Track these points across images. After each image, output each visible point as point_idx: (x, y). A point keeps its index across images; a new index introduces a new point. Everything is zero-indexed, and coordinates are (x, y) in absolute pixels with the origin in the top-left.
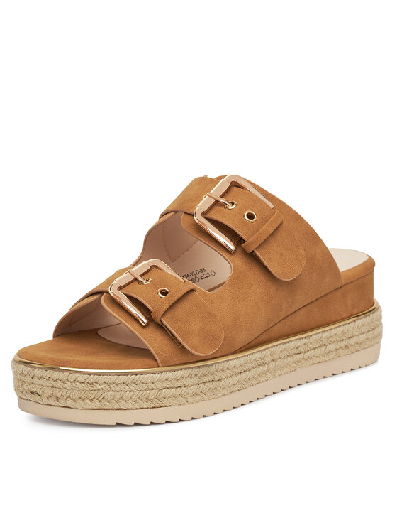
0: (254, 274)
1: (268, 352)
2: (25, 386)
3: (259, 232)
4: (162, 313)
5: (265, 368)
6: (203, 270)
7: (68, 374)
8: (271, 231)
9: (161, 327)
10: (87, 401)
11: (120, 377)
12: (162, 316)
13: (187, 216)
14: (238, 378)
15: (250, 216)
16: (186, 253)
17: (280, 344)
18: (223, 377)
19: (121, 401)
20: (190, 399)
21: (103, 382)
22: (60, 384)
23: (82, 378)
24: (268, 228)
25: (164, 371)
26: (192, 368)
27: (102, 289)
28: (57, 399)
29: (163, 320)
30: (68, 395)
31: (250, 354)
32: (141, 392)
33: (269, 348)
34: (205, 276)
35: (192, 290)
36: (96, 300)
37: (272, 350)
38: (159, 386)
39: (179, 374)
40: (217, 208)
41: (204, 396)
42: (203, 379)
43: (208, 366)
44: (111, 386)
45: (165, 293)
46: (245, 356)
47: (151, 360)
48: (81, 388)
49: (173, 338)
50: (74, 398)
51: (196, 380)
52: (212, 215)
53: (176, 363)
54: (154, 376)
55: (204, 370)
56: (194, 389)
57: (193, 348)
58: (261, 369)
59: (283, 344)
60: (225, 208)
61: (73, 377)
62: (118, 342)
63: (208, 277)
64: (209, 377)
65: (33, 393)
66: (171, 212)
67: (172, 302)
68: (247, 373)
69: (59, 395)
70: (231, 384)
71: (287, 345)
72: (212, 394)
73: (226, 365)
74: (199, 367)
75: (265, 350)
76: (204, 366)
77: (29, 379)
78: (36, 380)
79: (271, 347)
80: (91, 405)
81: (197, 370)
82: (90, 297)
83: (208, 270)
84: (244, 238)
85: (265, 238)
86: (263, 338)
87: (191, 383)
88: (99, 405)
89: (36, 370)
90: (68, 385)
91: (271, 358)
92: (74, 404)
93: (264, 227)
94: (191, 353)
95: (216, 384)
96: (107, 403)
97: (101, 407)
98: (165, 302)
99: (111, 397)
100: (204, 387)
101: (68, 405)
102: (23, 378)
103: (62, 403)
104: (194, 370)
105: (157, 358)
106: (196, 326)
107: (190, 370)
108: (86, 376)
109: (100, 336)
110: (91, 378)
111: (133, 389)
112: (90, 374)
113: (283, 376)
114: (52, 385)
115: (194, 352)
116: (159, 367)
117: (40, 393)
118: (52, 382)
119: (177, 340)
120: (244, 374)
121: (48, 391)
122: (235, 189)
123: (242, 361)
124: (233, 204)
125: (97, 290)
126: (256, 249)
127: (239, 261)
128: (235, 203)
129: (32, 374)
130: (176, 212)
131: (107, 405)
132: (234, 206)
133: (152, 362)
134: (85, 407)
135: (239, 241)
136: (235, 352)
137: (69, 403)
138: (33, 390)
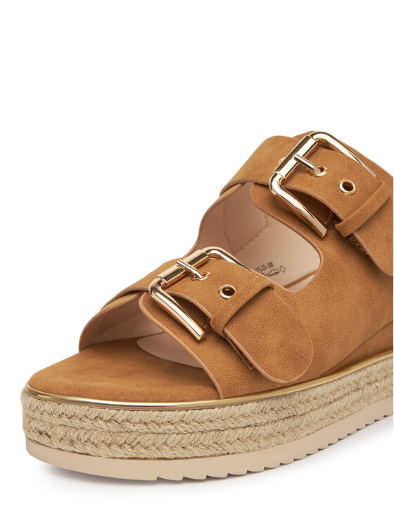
0: (350, 268)
1: (364, 373)
2: (32, 423)
3: (361, 208)
4: (225, 320)
5: (359, 394)
6: (271, 265)
7: (87, 408)
8: (377, 207)
9: (224, 341)
10: (114, 447)
11: (164, 413)
12: (226, 325)
13: (258, 187)
14: (326, 410)
15: (348, 187)
16: (251, 243)
17: (378, 362)
18: (308, 410)
19: (165, 447)
20: (263, 443)
21: (137, 420)
22: (76, 422)
23: (108, 413)
24: (372, 204)
25: (228, 405)
26: (267, 399)
27: (140, 287)
28: (72, 442)
29: (226, 330)
30: (87, 437)
31: (342, 377)
32: (193, 436)
33: (365, 368)
34: (273, 272)
35: (269, 288)
36: (131, 301)
37: (368, 369)
38: (219, 426)
39: (248, 408)
40: (300, 175)
41: (282, 438)
42: (281, 414)
43: (290, 395)
44: (150, 427)
45: (229, 292)
46: (336, 380)
47: (209, 389)
48: (105, 428)
49: (240, 356)
50: (96, 442)
51: (272, 416)
52: (294, 185)
53: (244, 392)
54: (213, 411)
55: (284, 402)
56: (269, 428)
57: (269, 372)
58: (355, 395)
59: (381, 361)
60: (312, 175)
61: (95, 412)
62: (164, 358)
63: (276, 273)
64: (291, 411)
65: (41, 433)
66: (237, 184)
67: (240, 305)
68: (338, 402)
69: (74, 437)
70: (318, 418)
71: (385, 362)
72: (292, 434)
73: (313, 393)
74: (277, 398)
75: (360, 370)
76: (283, 396)
77: (37, 415)
78: (45, 416)
79: (368, 366)
80: (121, 453)
81: (275, 401)
82: (124, 297)
83: (276, 265)
84: (340, 215)
85: (370, 216)
86: (359, 354)
87: (265, 421)
88: (132, 453)
89: (46, 404)
90: (87, 424)
91: (367, 380)
92: (95, 450)
93: (368, 202)
94: (266, 378)
95: (298, 420)
96: (143, 451)
97: (135, 455)
98: (230, 305)
99: (151, 442)
100: (281, 426)
101: (86, 452)
102: (31, 413)
103: (79, 448)
104: (269, 402)
105: (218, 385)
106: (273, 339)
107: (265, 402)
108: (113, 412)
109: (140, 348)
110: (122, 415)
111: (182, 430)
112: (118, 408)
113: (379, 402)
114: (64, 424)
115: (271, 378)
116: (219, 398)
117: (50, 433)
118: (65, 419)
119: (246, 359)
120: (335, 404)
121: (60, 432)
122: (323, 151)
123: (333, 387)
124: (322, 170)
125: (133, 289)
126: (356, 231)
127: (331, 248)
128: (326, 168)
129: (42, 409)
130: (243, 184)
131: (145, 453)
132: (324, 173)
133: (210, 391)
134: (111, 455)
135: (332, 220)
136: (323, 376)
137: (89, 449)
138: (42, 429)
